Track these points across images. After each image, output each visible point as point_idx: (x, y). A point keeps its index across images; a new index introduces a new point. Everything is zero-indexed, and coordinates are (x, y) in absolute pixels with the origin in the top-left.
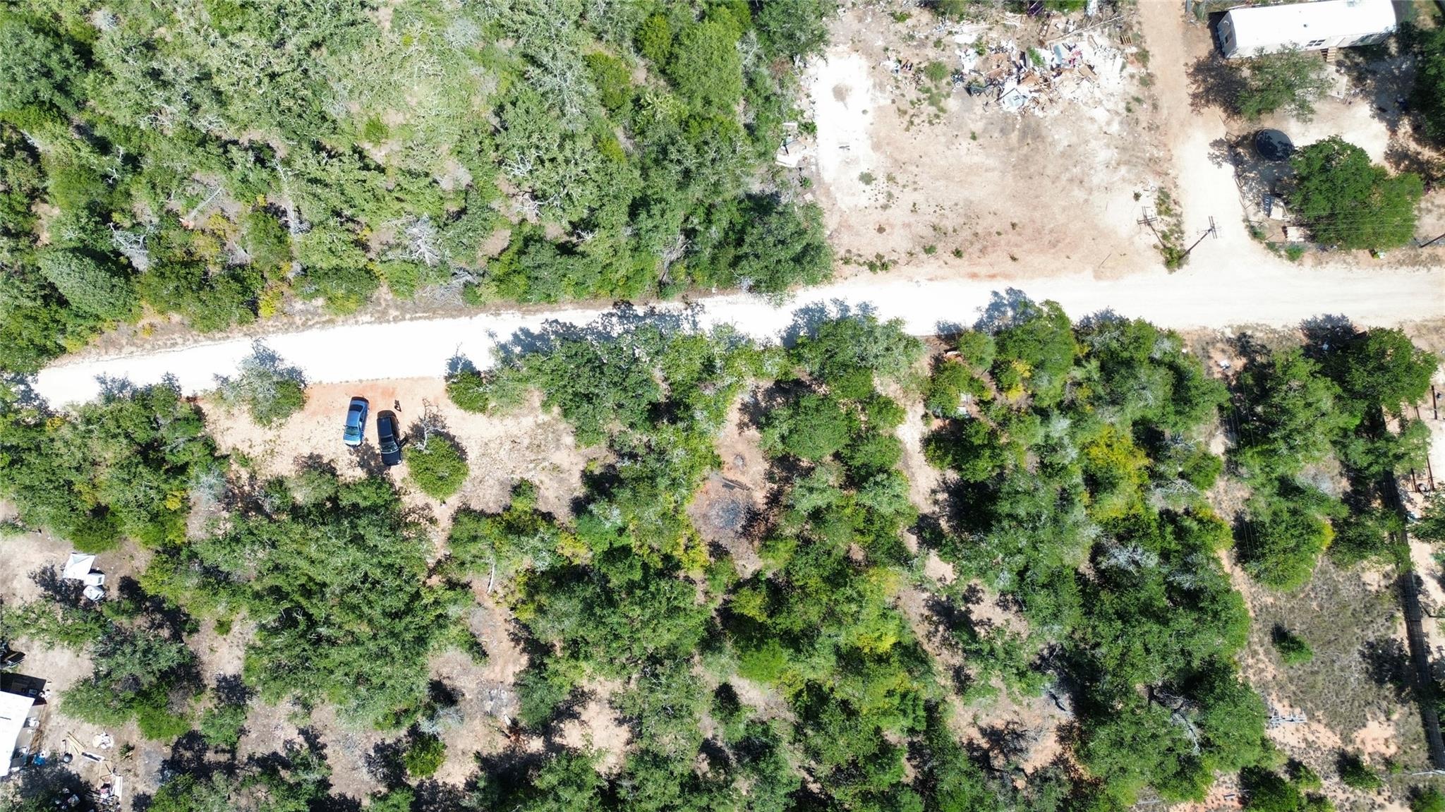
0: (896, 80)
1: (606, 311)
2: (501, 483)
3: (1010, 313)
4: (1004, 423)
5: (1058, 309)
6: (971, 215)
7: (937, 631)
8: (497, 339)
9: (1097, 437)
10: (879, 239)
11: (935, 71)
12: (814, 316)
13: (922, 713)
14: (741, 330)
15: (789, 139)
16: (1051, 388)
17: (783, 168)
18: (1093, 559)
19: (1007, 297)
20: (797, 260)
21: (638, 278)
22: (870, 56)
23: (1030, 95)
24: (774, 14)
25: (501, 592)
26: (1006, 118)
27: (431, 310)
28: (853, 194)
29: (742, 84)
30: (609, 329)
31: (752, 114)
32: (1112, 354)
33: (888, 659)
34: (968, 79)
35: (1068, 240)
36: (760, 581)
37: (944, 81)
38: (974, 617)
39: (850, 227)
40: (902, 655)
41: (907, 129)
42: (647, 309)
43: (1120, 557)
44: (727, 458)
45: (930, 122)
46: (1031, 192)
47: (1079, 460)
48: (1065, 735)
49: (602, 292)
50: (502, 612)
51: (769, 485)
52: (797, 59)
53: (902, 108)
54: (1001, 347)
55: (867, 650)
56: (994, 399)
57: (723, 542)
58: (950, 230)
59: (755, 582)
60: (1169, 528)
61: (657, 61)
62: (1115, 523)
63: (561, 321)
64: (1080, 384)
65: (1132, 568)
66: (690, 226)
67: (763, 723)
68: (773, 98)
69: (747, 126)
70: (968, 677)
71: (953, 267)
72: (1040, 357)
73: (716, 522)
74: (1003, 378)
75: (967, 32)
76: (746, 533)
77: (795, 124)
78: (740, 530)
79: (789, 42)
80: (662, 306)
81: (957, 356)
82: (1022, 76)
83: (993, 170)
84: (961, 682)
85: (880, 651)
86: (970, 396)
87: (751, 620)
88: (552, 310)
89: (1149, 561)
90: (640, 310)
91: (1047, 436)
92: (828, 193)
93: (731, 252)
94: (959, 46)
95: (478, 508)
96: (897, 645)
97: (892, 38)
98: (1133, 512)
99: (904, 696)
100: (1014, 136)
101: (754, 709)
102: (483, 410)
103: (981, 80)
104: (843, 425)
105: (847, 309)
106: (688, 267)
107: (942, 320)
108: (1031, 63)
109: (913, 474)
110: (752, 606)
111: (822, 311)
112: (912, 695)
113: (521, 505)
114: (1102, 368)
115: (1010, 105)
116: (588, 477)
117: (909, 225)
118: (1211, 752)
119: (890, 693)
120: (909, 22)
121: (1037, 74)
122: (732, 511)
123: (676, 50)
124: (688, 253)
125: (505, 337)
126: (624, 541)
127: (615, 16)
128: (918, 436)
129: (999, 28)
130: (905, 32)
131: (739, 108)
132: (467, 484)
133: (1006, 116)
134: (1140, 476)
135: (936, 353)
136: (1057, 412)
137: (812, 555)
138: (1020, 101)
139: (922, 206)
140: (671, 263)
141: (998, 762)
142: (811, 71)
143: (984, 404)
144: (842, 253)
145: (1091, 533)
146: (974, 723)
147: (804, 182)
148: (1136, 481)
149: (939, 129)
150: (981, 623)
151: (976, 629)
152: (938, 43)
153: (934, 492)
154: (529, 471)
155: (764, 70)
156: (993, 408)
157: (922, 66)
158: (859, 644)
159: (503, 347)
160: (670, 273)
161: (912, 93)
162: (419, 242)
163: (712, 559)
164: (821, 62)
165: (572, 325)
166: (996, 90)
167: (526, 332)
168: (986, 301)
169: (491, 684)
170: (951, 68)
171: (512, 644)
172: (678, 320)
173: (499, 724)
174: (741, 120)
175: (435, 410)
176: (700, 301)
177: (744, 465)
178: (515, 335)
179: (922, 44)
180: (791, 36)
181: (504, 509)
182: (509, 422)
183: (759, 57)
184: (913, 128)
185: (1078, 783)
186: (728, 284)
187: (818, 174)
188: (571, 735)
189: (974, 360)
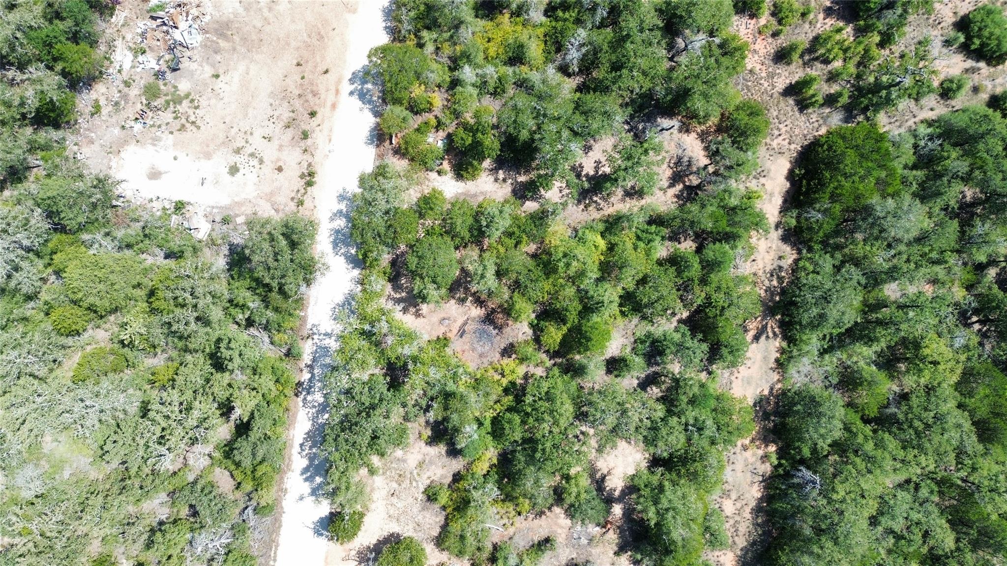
0: (153, 126)
1: (301, 404)
2: (423, 509)
3: (369, 86)
4: (457, 114)
5: (376, 50)
6: (284, 95)
7: (596, 202)
8: (306, 494)
9: (482, 48)
10: (287, 172)
11: (151, 92)
12: (340, 239)
13: (653, 228)
14: (340, 299)
15: (186, 225)
16: (438, 72)
17: (209, 235)
18: (569, 75)
19: (356, 85)
20: (293, 245)
21: (279, 373)
22: (126, 142)
23: (190, 22)
24: (71, 216)
25: (505, 521)
26: (206, 46)
27: (270, 543)
28: (245, 184)
29: (128, 253)
30: (316, 404)
31: (157, 251)
32: (418, 18)
33: (611, 243)
34: (164, 68)
35: (320, 26)
36: (537, 325)
37: (162, 87)
38: (592, 173)
39: (272, 194)
40: (610, 233)
41: (198, 128)
42: (305, 370)
43: (574, 55)
44: (440, 331)
45: (197, 108)
46: (273, 43)
47: (496, 67)
48: (685, 129)
49: (285, 404)
50: (519, 521)
51: (468, 303)
52: (114, 203)
53: (179, 128)
54: (397, 101)
55: (602, 258)
56: (436, 117)
57: (503, 346)
58: (291, 114)
59: (537, 330)
60: (560, 13)
61: (91, 320)
62: (547, 52)
63: (301, 442)
64: (438, 48)
65: (584, 50)
66: (244, 323)
67: (635, 342)
68: (147, 232)
69: (167, 257)
70: (633, 187)
71: (323, 120)
72: (412, 74)
73: (487, 348)
74: (422, 107)
75: (122, 57)
76: (500, 328)
77: (174, 217)
78: (497, 331)
79: (99, 208)
80: (307, 358)
81: (396, 136)
82: (171, 23)
83: (248, 68)
84: (636, 193)
85: (605, 249)
86: (431, 135)
87: (565, 337)
88: (292, 446)
89: (582, 36)
90: (306, 376)
91: (473, 85)
92: (239, 204)
93: (274, 296)
94: (133, 67)
95: (438, 530)
96: (603, 235)
97: (114, 120)
98: (541, 36)
99: (639, 238)
100: (223, 44)
101: (624, 346)
102: (362, 515)
103: (168, 57)
104: (436, 240)
105: (340, 212)
106: (279, 331)
107: (365, 140)
108: (161, 14)
109: (482, 193)
110: (555, 334)
111: (337, 232)
112: (639, 232)
113: (444, 498)
114: (428, 28)
115: (195, 39)
116: (433, 441)
117: (281, 146)
118: (717, 30)
119: (635, 248)
120: (102, 102)
121: (172, 11)
122: (481, 335)
123: (85, 304)
124: (266, 328)
125: (306, 488)
126: (487, 423)
127: (42, 350)
128: (453, 182)
129: (124, 31)
130: (110, 108)
131: (150, 260)
132: (417, 536)
133: (204, 46)
134: (516, 24)
135: (391, 152)
136: (456, 73)
137: (528, 283)
138: (194, 31)
139: (267, 132)
140: (272, 343)
141: (694, 181)
142: (129, 194)
143: (439, 125)
144: (292, 206)
145: (551, 71)
146: (664, 190)
147: (225, 221)
148: (519, 28)
149: (203, 103)
150: (597, 168)
151: (600, 173)
152: (127, 84)
153: (496, 180)
154: (417, 487)
155: (120, 234)
156: (444, 120)
157: (145, 102)
158: (597, 262)
159: (314, 492)
160: (280, 346)
161: (167, 116)
162: (210, 546)
163: (514, 356)
164: (123, 185)
165: (307, 433)
166: (179, 48)
167: (305, 470)
168: (356, 102)
169: (569, 537)
170: (152, 79)
171: (543, 517)
172: (320, 347)
173: (598, 535)
174: (160, 260)
175: (353, 553)
176: (309, 326)
177: (449, 319)
178: (306, 480)
179: (125, 97)
180: (94, 206)
181: (444, 510)
182: (375, 496)
183: (107, 234)
184: (198, 123)
185: (719, 129)
186: (300, 302)
187: (220, 208)
188: (616, 483)
189: (403, 125)
